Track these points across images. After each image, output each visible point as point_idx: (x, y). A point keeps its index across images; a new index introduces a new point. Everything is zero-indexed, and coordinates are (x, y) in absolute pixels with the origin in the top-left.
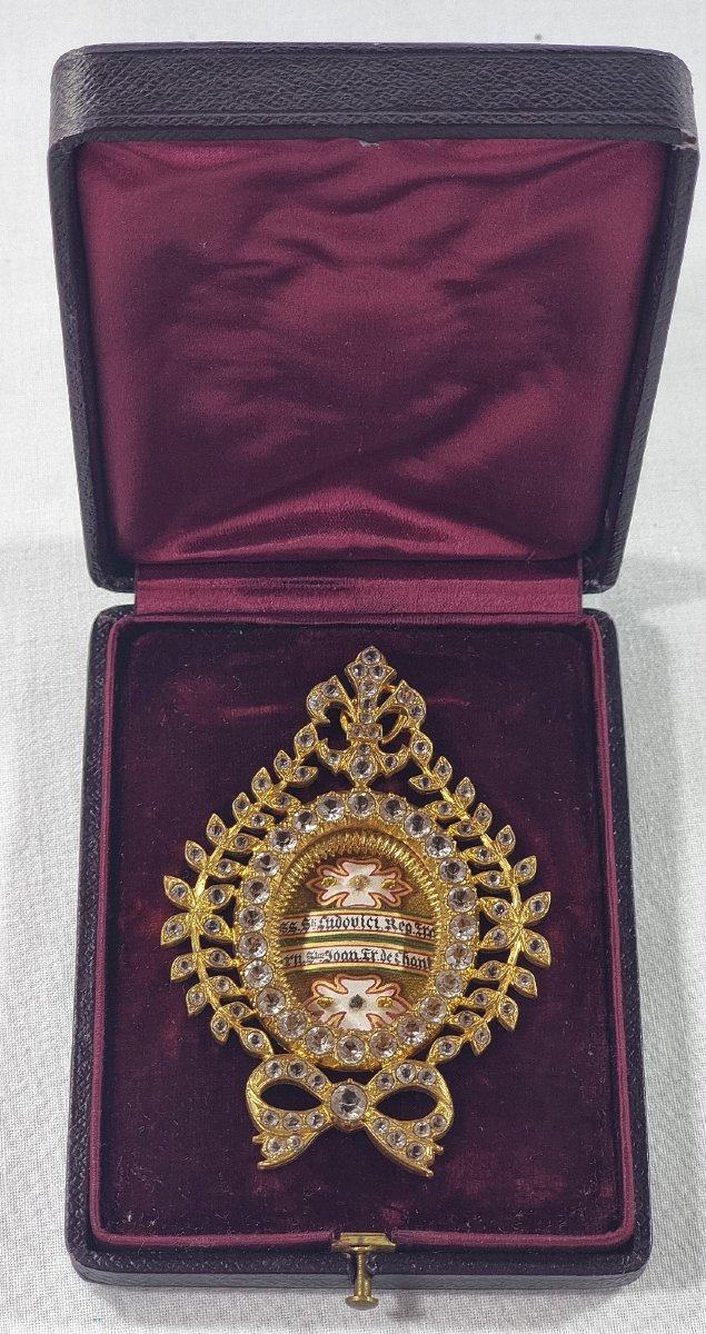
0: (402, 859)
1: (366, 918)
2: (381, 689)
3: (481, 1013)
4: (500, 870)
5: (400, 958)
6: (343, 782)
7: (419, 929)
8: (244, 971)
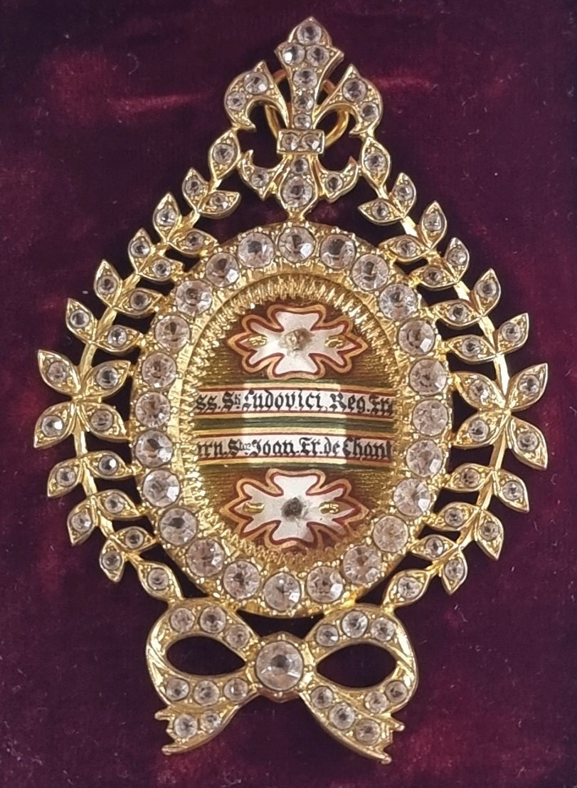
1: (305, 394)
3: (454, 536)
4: (480, 333)
5: (350, 447)
7: (375, 404)
8: (143, 484)
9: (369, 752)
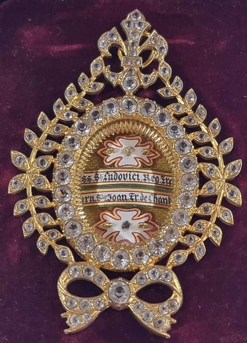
0: (153, 138)
1: (132, 174)
2: (141, 35)
3: (200, 235)
4: (211, 146)
5: (152, 198)
6: (118, 92)
7: (163, 179)
8: (58, 210)
9: (160, 332)
